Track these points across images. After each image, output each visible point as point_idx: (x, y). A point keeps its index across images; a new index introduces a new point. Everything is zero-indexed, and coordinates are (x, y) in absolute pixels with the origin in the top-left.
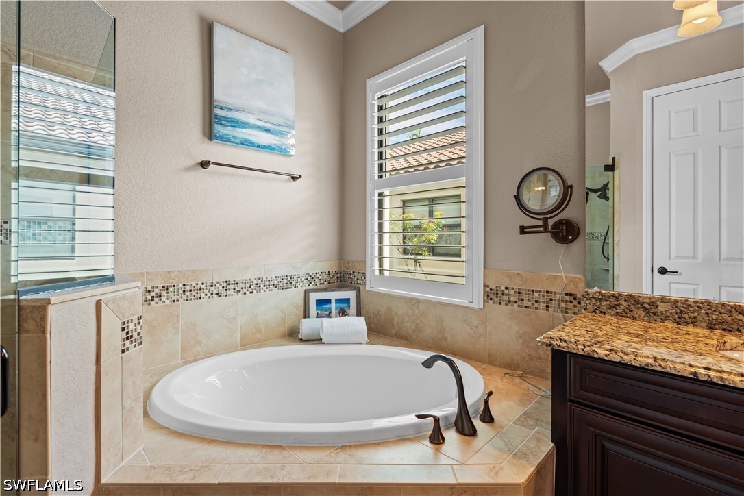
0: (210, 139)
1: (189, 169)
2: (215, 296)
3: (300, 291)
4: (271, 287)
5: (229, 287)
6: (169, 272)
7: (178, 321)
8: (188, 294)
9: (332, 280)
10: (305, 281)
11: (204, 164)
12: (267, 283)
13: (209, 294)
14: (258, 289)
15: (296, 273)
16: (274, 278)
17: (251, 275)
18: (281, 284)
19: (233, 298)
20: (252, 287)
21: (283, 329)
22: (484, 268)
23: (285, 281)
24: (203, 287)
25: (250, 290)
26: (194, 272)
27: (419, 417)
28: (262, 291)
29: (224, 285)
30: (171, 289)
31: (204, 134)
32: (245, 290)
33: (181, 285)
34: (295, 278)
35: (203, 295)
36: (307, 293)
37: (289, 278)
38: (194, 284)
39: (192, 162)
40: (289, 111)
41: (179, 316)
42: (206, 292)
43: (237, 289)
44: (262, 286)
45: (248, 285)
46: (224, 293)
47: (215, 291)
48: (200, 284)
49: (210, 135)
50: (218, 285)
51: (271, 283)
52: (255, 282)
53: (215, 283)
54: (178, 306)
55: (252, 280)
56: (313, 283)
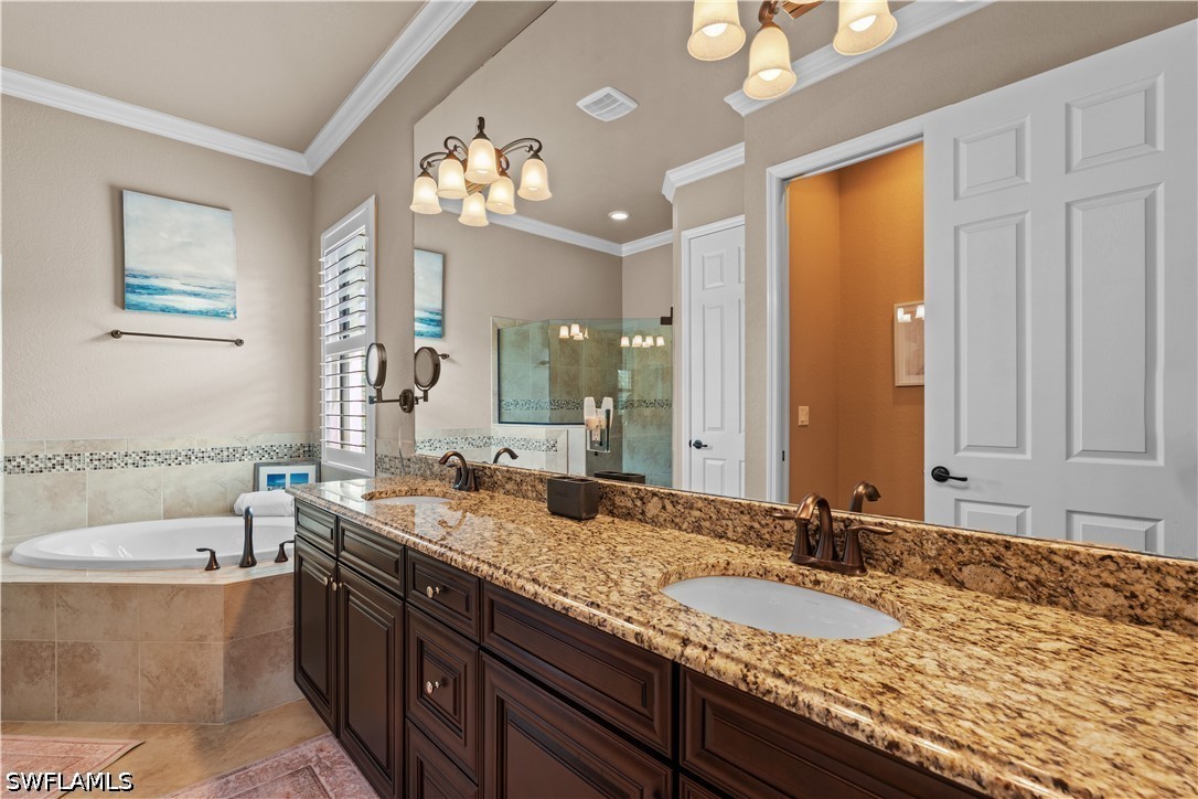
0: (123, 308)
1: (97, 339)
2: (131, 466)
3: (248, 464)
4: (206, 459)
5: (148, 457)
6: (73, 441)
7: (84, 489)
8: (96, 463)
9: (296, 454)
10: (255, 454)
11: (115, 334)
12: (201, 455)
13: (123, 464)
14: (188, 461)
15: (242, 445)
16: (210, 449)
17: (179, 445)
18: (219, 457)
19: (154, 468)
20: (179, 458)
21: (221, 504)
22: (376, 436)
23: (225, 453)
24: (115, 456)
25: (177, 461)
26: (104, 441)
27: (199, 550)
28: (193, 463)
29: (143, 455)
30: (75, 458)
31: (116, 303)
32: (169, 462)
33: (88, 454)
34: (240, 450)
35: (115, 465)
36: (256, 467)
37: (231, 450)
38: (103, 454)
39: (100, 333)
40: (229, 271)
41: (85, 484)
42: (119, 461)
43: (159, 460)
44: (193, 458)
45: (173, 456)
46: (141, 463)
47: (130, 461)
48: (111, 453)
49: (123, 305)
50: (134, 455)
51: (206, 455)
52: (184, 453)
53: (130, 452)
54: (84, 475)
55: (179, 450)
56: (266, 456)
